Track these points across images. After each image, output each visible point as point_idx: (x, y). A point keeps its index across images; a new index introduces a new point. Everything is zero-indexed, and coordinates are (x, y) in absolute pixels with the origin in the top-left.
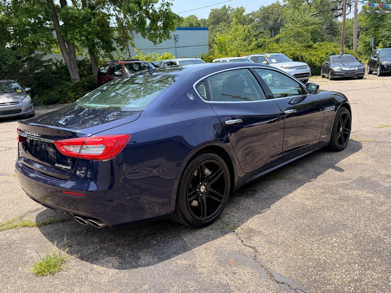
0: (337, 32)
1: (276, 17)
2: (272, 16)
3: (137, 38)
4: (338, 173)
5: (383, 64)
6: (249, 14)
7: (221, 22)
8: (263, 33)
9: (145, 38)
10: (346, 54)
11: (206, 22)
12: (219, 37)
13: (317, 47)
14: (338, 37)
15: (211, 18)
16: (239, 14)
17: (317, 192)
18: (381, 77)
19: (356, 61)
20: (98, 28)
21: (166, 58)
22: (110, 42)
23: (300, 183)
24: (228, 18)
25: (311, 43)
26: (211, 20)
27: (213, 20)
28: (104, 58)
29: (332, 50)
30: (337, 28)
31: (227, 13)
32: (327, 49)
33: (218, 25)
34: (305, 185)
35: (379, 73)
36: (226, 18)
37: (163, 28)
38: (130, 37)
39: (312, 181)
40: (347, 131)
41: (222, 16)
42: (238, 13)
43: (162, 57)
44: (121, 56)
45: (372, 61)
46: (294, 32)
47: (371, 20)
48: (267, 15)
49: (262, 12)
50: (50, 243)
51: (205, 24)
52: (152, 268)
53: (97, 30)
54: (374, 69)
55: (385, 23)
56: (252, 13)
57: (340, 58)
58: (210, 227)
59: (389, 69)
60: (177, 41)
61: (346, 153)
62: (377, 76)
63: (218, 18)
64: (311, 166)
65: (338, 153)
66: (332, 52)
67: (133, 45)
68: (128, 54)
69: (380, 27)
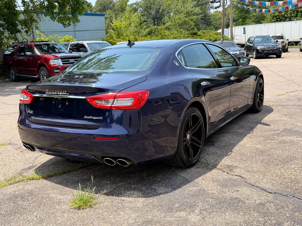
0: (210, 22)
1: (158, 7)
2: (154, 7)
3: (44, 21)
4: (267, 127)
5: (258, 49)
6: (133, 4)
7: (108, 10)
8: (146, 21)
9: (54, 21)
10: (225, 40)
11: (93, 9)
12: (116, 23)
13: (201, 35)
14: (211, 26)
15: (98, 6)
16: (124, 4)
17: (259, 140)
18: (257, 60)
19: (236, 46)
20: (6, 10)
21: (67, 41)
22: (16, 24)
23: (243, 135)
24: (113, 7)
25: (196, 30)
26: (98, 7)
27: (99, 7)
28: (8, 40)
29: (214, 37)
30: (210, 19)
31: (113, 2)
32: (210, 36)
33: (104, 12)
34: (247, 136)
35: (255, 56)
36: (112, 6)
37: (71, 12)
38: (35, 20)
39: (251, 133)
40: (262, 97)
41: (108, 4)
42: (123, 2)
43: (63, 39)
44: (25, 38)
45: (249, 46)
46: (182, 21)
47: (239, 12)
48: (150, 5)
49: (145, 2)
50: (67, 188)
51: (92, 11)
52: (172, 194)
53: (5, 12)
54: (251, 52)
55: (250, 15)
56: (136, 3)
57: (222, 44)
58: (195, 167)
59: (263, 53)
60: (76, 25)
61: (264, 114)
62: (253, 59)
63: (105, 6)
64: (243, 123)
65: (258, 114)
66: (215, 38)
67: (37, 28)
68: (32, 36)
69: (246, 18)
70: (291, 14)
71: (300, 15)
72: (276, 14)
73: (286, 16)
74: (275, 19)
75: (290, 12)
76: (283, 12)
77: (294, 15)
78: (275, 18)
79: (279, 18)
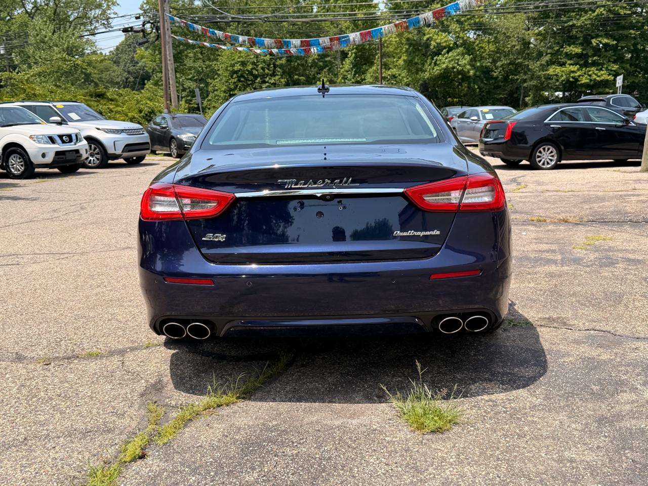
46: (68, 65)
70: (263, 69)
71: (279, 72)
72: (236, 67)
73: (255, 72)
74: (235, 78)
75: (261, 65)
76: (249, 65)
77: (270, 72)
78: (235, 76)
79: (242, 76)
